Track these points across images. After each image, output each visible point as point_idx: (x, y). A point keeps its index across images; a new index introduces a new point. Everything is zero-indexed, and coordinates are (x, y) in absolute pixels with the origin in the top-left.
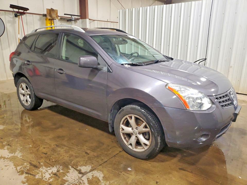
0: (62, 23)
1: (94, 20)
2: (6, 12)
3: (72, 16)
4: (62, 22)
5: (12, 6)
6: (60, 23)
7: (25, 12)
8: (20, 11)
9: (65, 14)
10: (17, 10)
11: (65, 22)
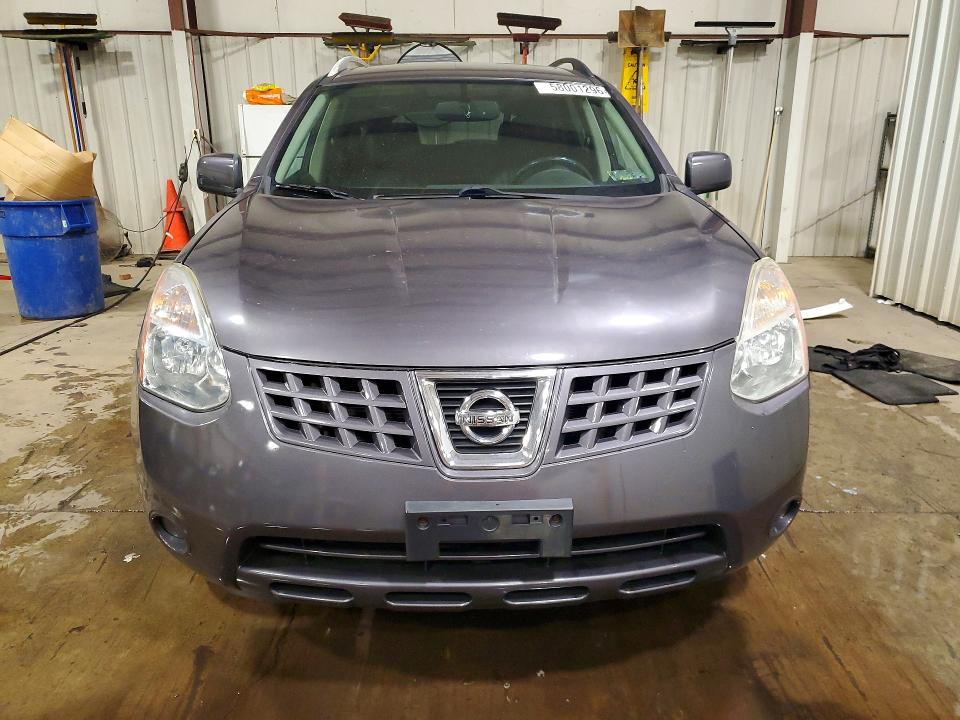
0: (693, 63)
1: (863, 37)
2: (495, 40)
3: (730, 30)
4: (693, 59)
5: (505, 19)
6: (685, 63)
7: (549, 32)
8: (532, 31)
9: (698, 24)
10: (521, 30)
11: (703, 55)
